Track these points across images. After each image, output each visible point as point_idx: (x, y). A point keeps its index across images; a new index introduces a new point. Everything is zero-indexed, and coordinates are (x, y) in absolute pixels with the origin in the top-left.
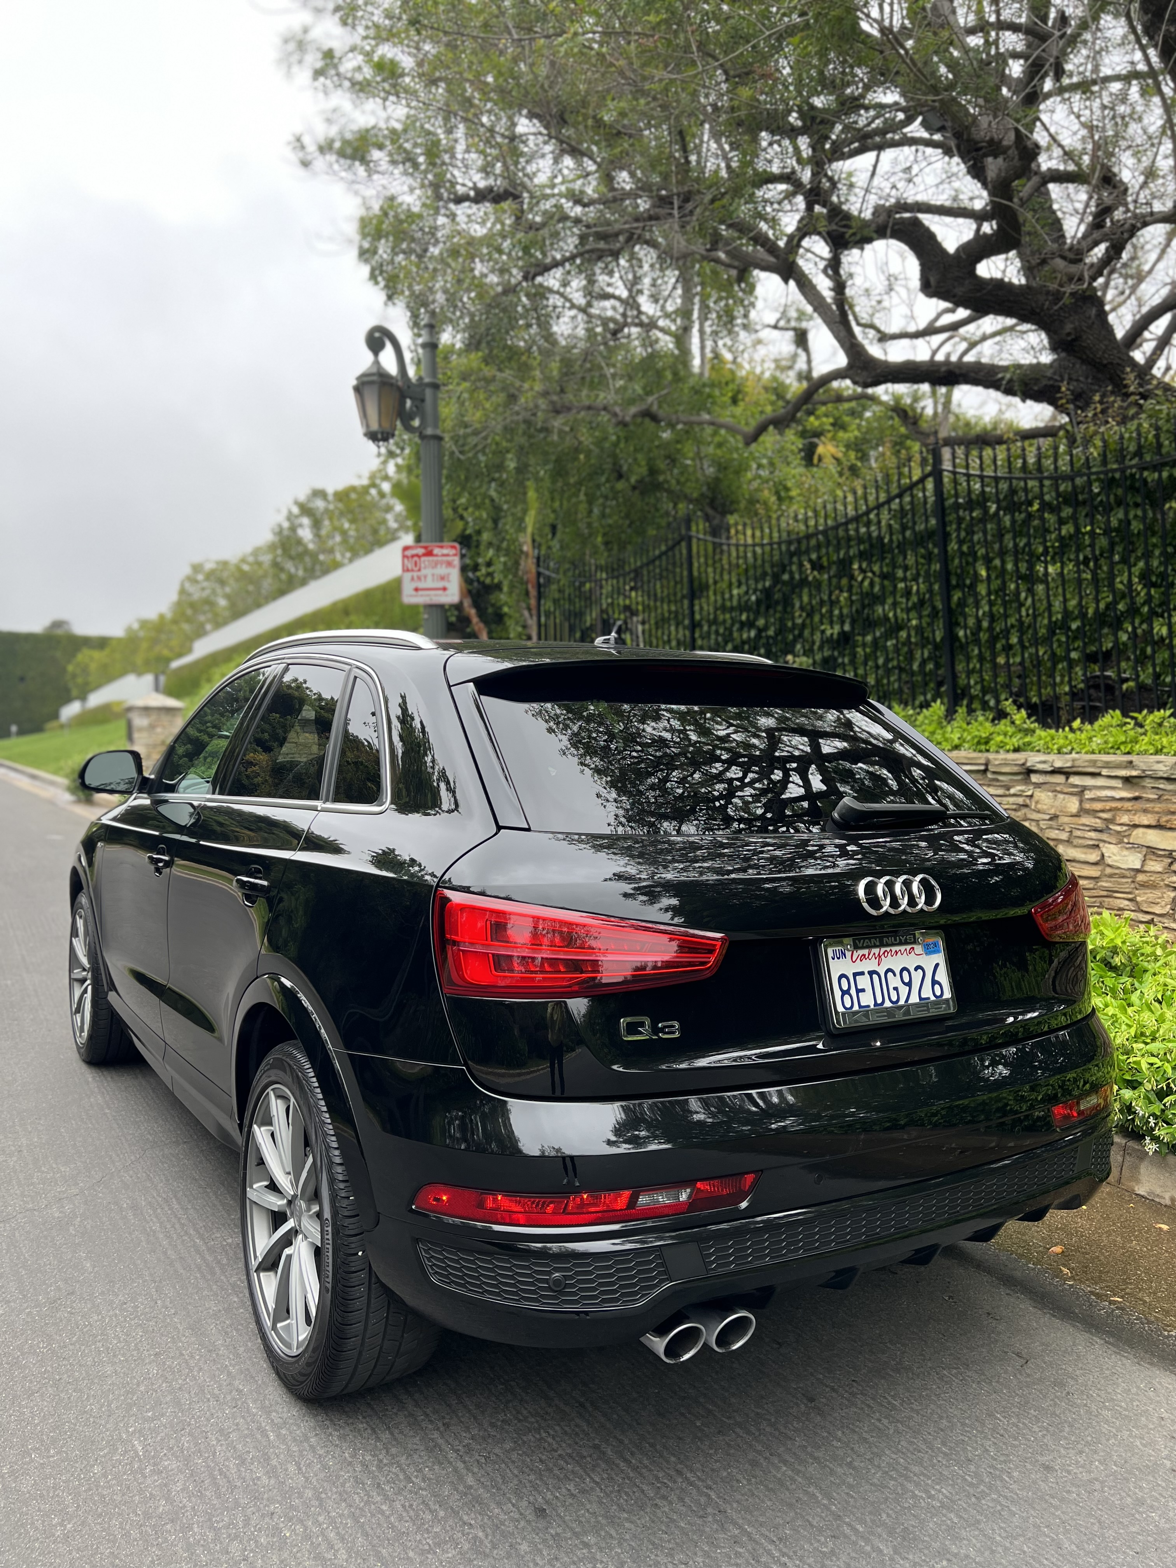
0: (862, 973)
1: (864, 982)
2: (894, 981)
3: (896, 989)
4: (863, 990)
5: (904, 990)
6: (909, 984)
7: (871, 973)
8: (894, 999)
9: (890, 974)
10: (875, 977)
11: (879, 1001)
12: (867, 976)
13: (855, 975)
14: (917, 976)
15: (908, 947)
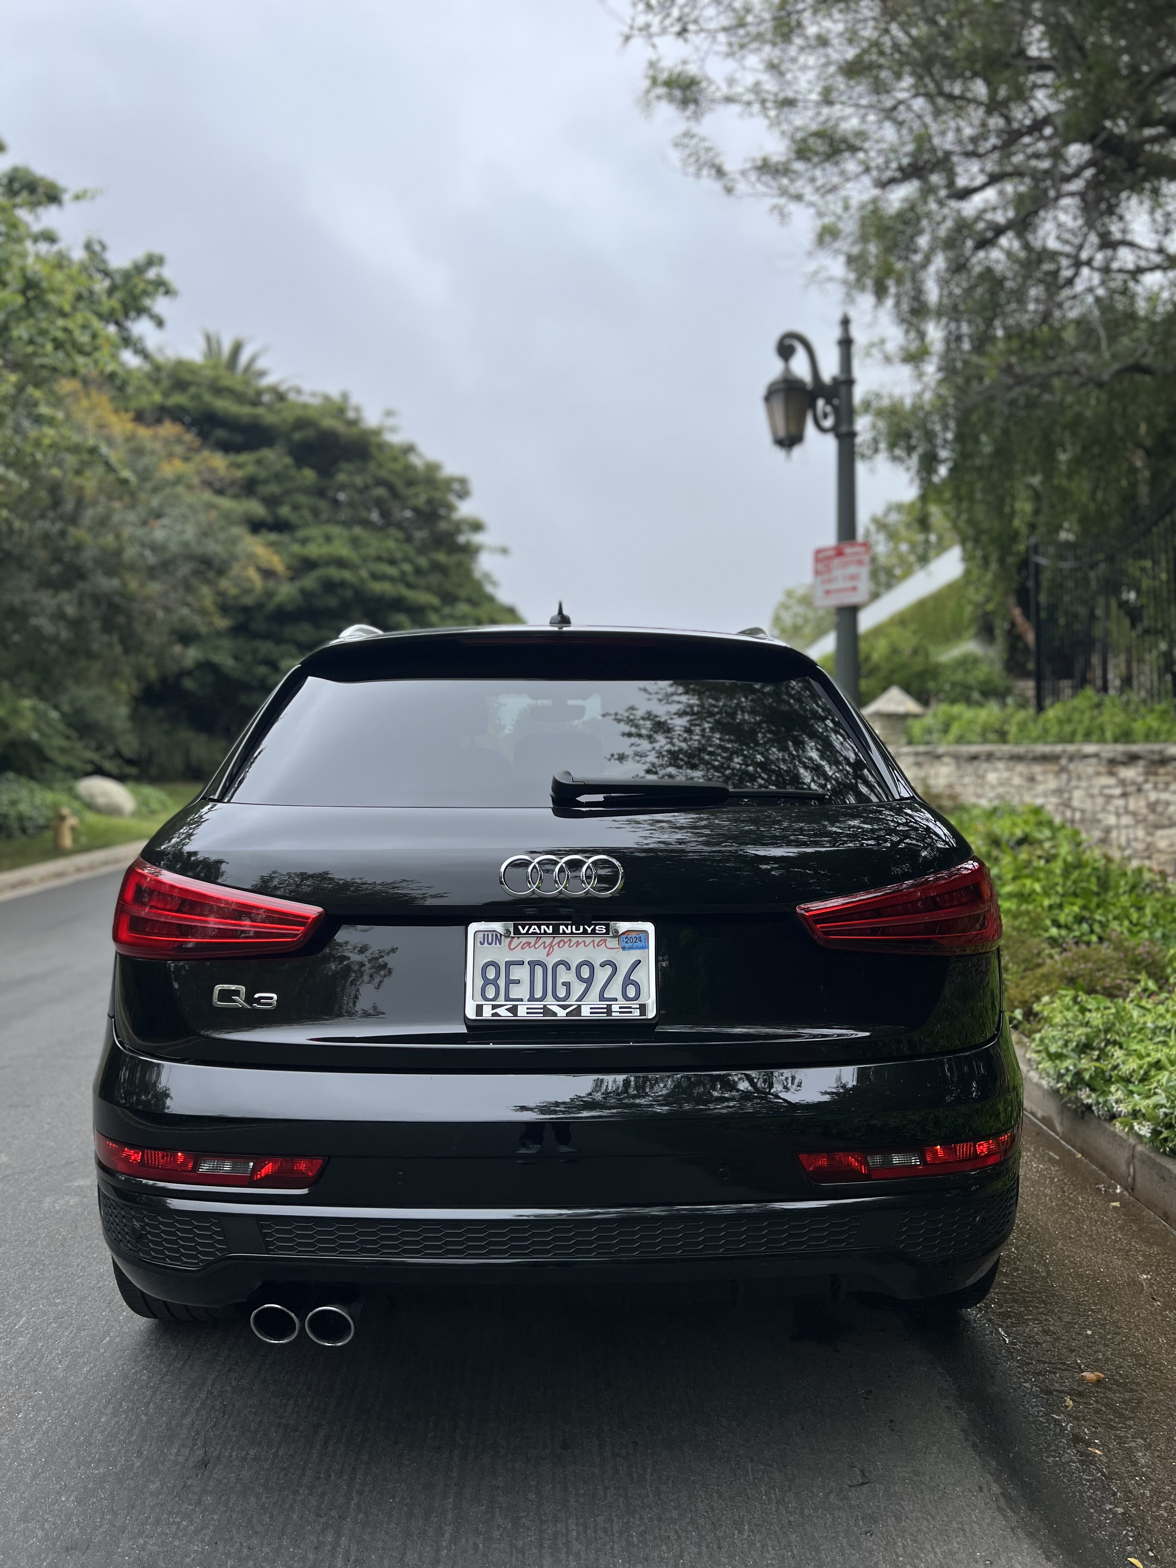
0: (522, 963)
1: (521, 973)
2: (564, 976)
3: (567, 985)
4: (518, 982)
5: (578, 988)
6: (589, 982)
7: (533, 964)
8: (562, 993)
9: (561, 968)
10: (539, 970)
11: (538, 994)
12: (527, 967)
13: (509, 964)
14: (602, 975)
15: (597, 940)
